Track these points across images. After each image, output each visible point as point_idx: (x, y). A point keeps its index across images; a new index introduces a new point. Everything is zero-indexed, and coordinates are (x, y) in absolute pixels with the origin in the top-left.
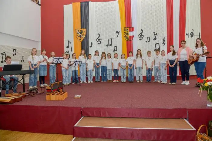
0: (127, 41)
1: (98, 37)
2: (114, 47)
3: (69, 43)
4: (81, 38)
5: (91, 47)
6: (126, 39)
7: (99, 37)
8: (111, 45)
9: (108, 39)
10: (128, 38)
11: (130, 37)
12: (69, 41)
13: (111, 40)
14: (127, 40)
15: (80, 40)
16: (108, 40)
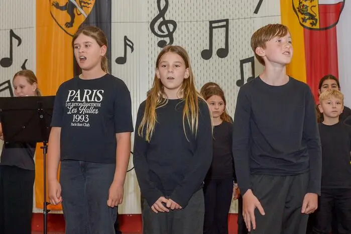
0: (310, 33)
1: (156, 12)
2: (243, 62)
3: (15, 41)
4: (73, 16)
5: (122, 61)
6: (304, 20)
7: (162, 13)
8: (223, 53)
9: (211, 23)
10: (312, 17)
11: (324, 9)
12: (12, 34)
13: (227, 26)
14: (308, 24)
15: (70, 25)
16: (211, 28)
